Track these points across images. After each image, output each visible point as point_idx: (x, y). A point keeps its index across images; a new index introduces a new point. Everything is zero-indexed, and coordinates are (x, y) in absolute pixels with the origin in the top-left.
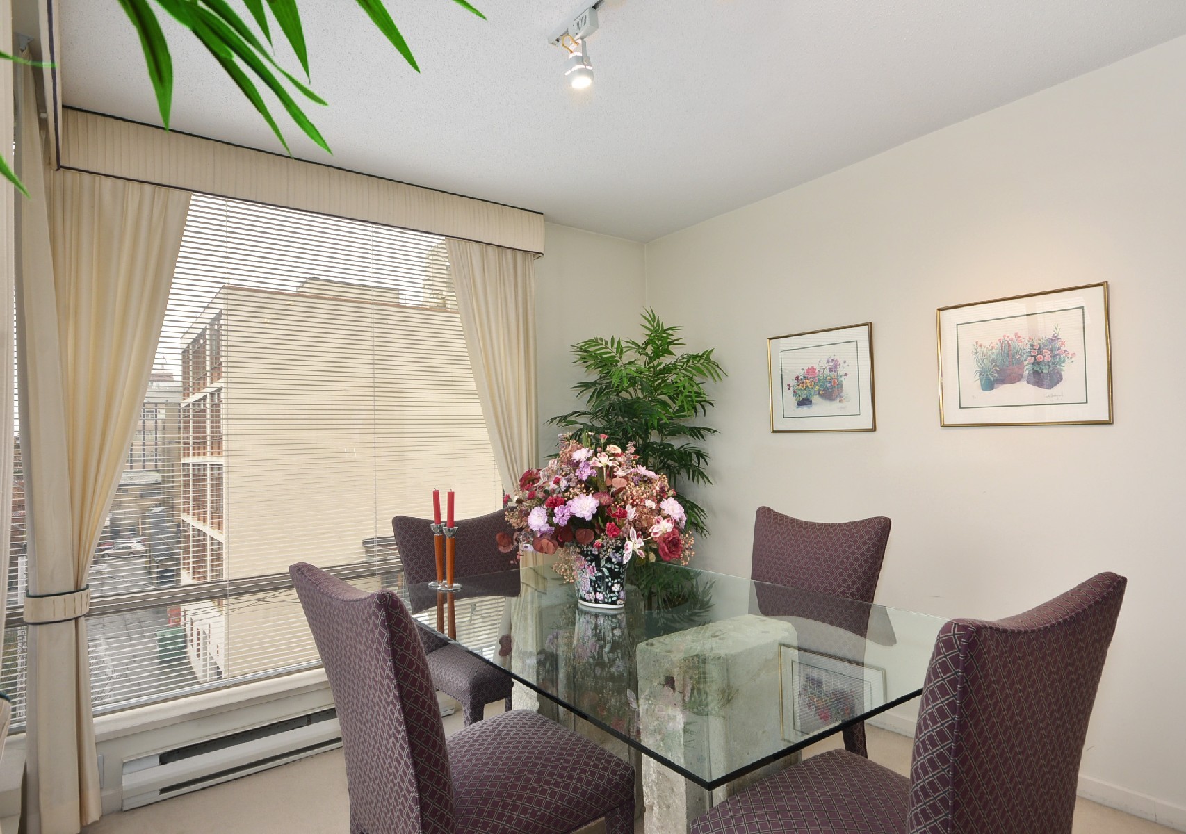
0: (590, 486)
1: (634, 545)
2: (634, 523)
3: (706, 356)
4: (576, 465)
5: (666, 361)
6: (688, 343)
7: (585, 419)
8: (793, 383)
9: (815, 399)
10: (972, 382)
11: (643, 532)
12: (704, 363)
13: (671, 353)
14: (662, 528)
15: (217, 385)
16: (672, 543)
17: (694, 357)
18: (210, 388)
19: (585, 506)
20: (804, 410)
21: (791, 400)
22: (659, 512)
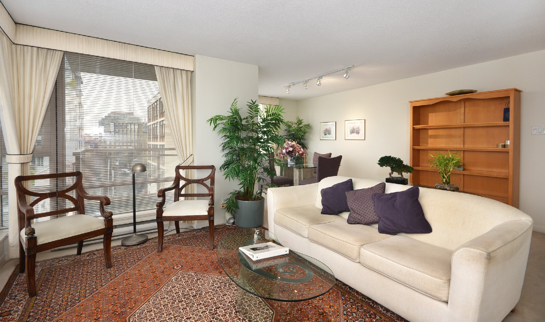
0: (291, 147)
1: (297, 154)
2: (297, 151)
3: (309, 125)
4: (289, 144)
5: (300, 126)
6: (305, 122)
7: (285, 137)
8: (324, 131)
9: (327, 134)
10: (349, 133)
11: (298, 153)
12: (308, 126)
13: (302, 124)
14: (301, 152)
15: (162, 119)
16: (302, 154)
17: (306, 125)
18: (159, 120)
19: (291, 149)
20: (325, 136)
21: (323, 134)
22: (301, 150)
